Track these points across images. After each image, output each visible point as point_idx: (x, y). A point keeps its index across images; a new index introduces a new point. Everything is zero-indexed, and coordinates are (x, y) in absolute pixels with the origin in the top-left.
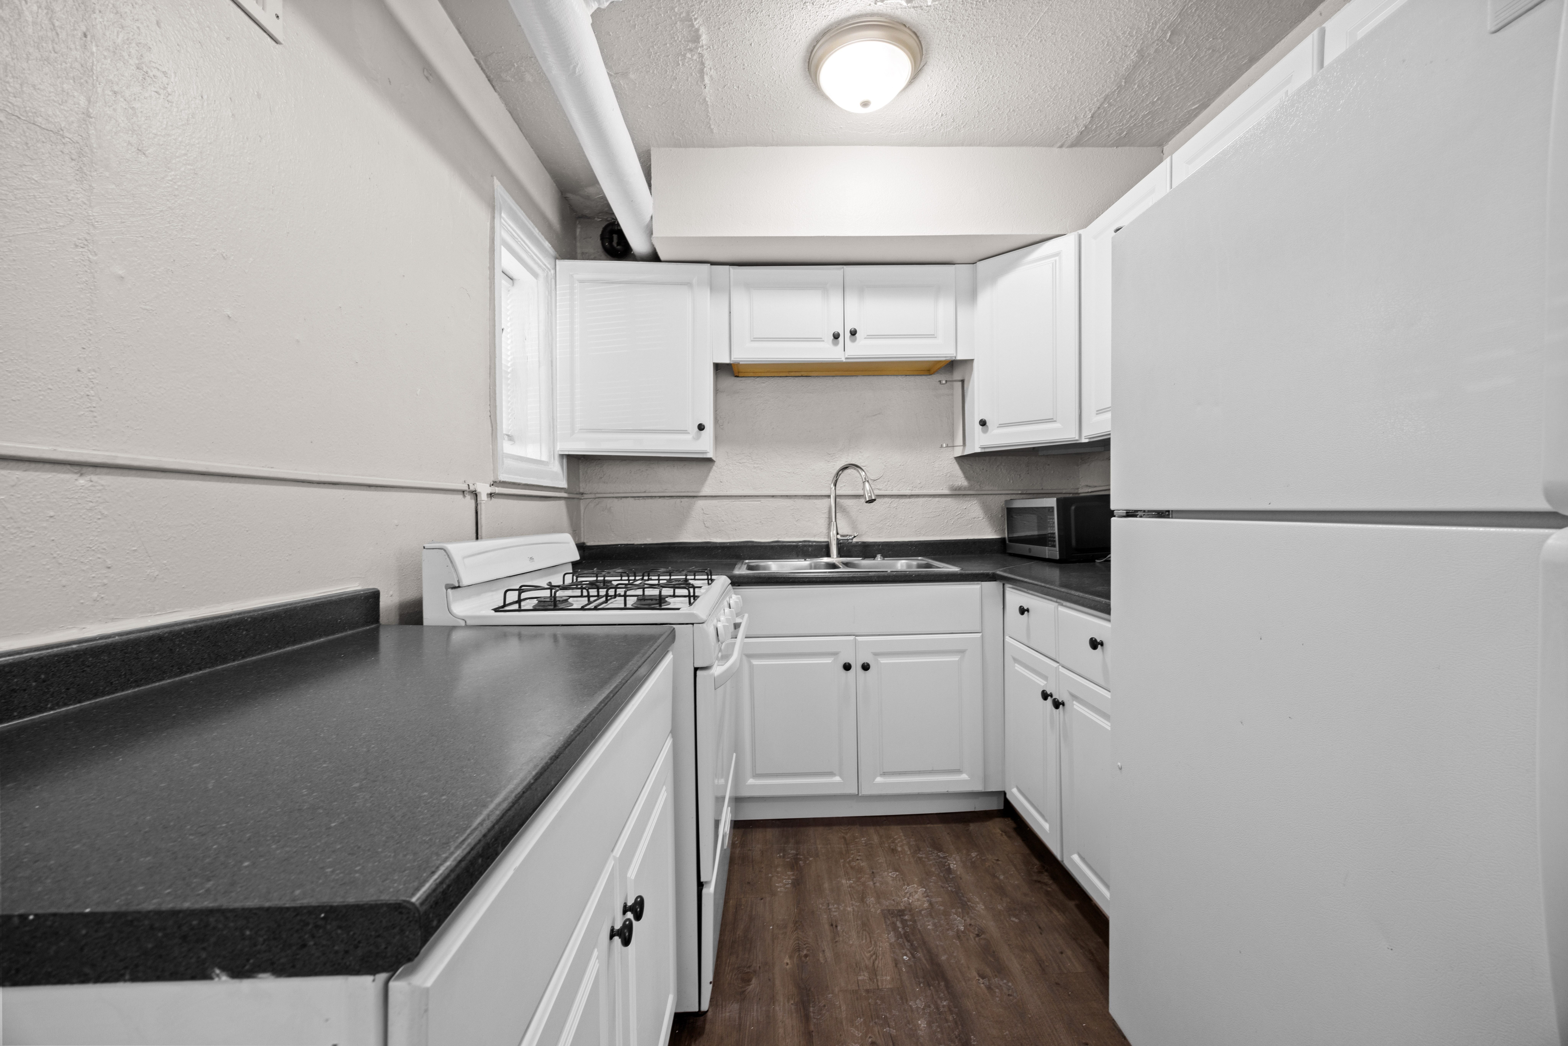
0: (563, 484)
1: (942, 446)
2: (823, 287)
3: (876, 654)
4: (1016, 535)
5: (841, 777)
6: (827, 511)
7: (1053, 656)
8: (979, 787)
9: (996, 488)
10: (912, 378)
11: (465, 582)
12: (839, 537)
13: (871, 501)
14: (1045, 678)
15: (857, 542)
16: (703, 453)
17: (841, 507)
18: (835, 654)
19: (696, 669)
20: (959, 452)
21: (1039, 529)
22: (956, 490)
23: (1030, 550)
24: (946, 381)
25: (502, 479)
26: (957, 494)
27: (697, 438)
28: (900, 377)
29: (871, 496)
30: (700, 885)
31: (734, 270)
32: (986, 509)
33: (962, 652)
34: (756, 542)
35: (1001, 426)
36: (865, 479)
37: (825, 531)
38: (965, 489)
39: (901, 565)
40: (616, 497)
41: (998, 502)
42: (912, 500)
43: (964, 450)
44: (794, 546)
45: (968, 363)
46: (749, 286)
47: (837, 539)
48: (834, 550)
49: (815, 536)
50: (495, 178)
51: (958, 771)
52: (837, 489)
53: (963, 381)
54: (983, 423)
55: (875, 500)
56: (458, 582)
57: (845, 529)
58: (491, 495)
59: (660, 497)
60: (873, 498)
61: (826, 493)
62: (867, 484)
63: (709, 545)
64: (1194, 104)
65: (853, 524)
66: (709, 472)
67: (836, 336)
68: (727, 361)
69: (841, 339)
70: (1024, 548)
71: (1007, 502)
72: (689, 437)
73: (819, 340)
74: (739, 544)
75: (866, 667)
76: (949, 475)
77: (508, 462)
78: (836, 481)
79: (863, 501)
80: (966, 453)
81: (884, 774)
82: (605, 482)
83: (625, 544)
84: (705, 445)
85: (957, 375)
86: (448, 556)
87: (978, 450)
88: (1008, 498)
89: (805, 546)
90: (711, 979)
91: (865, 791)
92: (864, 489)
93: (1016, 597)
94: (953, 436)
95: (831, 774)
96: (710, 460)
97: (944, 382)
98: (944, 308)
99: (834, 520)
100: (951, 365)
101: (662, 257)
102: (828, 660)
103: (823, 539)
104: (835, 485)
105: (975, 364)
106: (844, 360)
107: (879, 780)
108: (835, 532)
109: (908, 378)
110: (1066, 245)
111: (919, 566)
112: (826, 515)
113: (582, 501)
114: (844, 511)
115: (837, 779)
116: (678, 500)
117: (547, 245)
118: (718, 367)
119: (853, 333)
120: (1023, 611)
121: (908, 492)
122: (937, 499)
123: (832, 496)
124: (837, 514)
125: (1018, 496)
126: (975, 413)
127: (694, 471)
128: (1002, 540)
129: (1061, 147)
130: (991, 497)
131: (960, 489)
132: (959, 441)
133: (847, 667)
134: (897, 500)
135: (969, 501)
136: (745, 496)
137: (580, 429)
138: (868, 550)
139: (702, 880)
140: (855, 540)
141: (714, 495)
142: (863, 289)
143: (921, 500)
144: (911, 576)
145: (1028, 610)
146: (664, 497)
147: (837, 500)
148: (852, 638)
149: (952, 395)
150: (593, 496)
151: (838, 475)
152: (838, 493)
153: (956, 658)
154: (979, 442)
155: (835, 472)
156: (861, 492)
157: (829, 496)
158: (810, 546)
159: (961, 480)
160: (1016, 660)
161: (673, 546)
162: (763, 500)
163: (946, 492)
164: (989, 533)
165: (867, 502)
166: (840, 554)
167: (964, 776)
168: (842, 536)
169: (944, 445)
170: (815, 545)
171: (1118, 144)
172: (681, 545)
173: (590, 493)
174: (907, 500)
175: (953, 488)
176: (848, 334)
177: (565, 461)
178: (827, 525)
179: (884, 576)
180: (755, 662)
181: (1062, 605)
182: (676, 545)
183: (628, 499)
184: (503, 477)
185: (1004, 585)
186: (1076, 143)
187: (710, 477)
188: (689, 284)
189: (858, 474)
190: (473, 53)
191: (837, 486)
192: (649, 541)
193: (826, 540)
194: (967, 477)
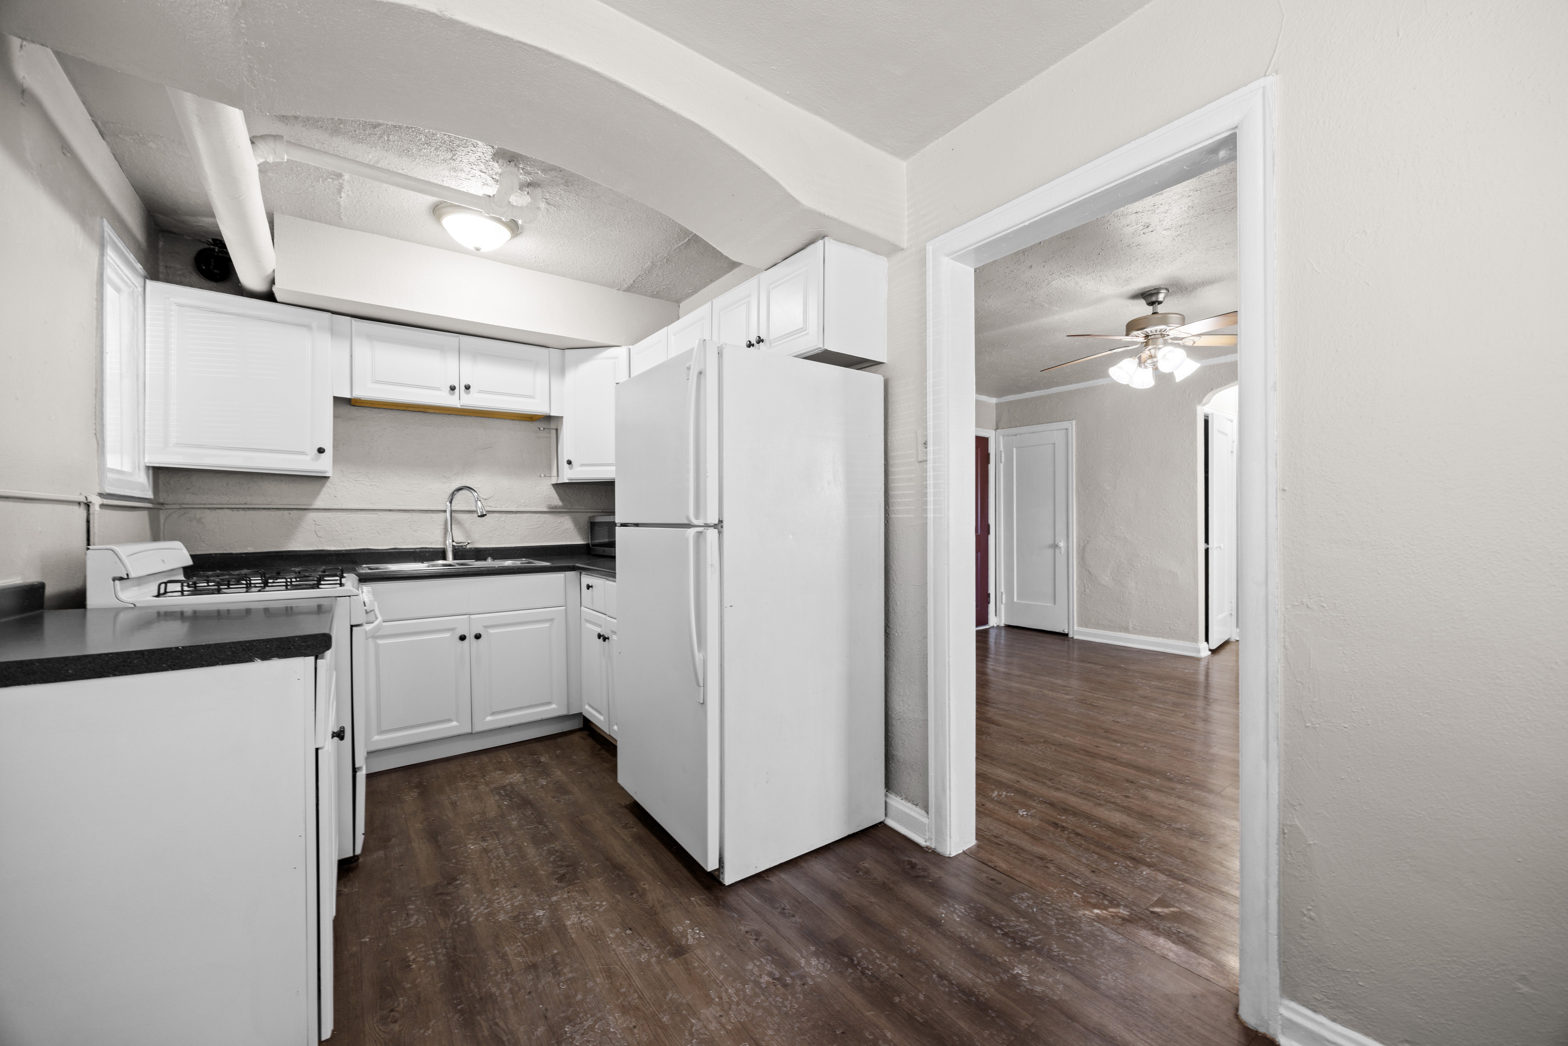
0: (149, 495)
1: (541, 476)
2: (442, 349)
3: (486, 627)
4: (597, 541)
5: (457, 722)
6: (443, 523)
7: (603, 612)
8: (564, 712)
9: (583, 508)
10: (518, 422)
11: (133, 575)
12: (454, 544)
13: (483, 516)
14: (600, 626)
15: (470, 548)
16: (322, 472)
17: (456, 519)
18: (452, 630)
19: (352, 626)
20: (554, 481)
21: (609, 538)
22: (553, 508)
23: (604, 551)
24: (544, 429)
25: (108, 491)
26: (553, 511)
27: (317, 459)
28: (507, 421)
29: (483, 512)
30: (355, 770)
31: (356, 323)
32: (576, 523)
33: (551, 620)
34: (373, 550)
35: (582, 465)
36: (478, 498)
37: (441, 539)
38: (560, 507)
39: (508, 563)
40: (209, 508)
41: (584, 518)
42: (518, 515)
43: (557, 479)
44: (412, 552)
45: (559, 419)
46: (370, 337)
47: (453, 545)
48: (450, 555)
49: (431, 544)
50: (105, 220)
51: (550, 703)
52: (452, 505)
53: (557, 430)
54: (569, 462)
55: (486, 515)
56: (127, 575)
57: (459, 537)
58: (102, 506)
59: (264, 509)
60: (484, 513)
61: (443, 508)
62: (479, 502)
63: (323, 553)
64: (689, 290)
65: (467, 533)
66: (322, 488)
67: (453, 388)
68: (348, 396)
69: (457, 390)
70: (600, 550)
71: (590, 517)
72: (308, 458)
73: (438, 389)
74: (356, 552)
75: (478, 637)
76: (547, 497)
77: (110, 475)
78: (452, 499)
79: (476, 515)
80: (559, 482)
81: (493, 714)
82: (193, 494)
83: (220, 554)
84: (324, 465)
85: (553, 426)
86: (116, 554)
87: (567, 481)
88: (591, 515)
89: (422, 552)
90: (363, 832)
91: (478, 728)
92: (476, 506)
93: (586, 579)
94: (550, 468)
95: (450, 720)
96: (327, 478)
97: (542, 429)
98: (541, 378)
99: (450, 531)
100: (548, 418)
101: (278, 298)
102: (447, 635)
103: (439, 546)
104: (451, 503)
105: (564, 419)
106: (459, 407)
107: (489, 718)
108: (451, 541)
109: (514, 422)
110: (622, 352)
111: (522, 563)
112: (442, 527)
113: (161, 511)
114: (459, 523)
115: (455, 723)
116: (286, 512)
117: (139, 267)
118: (337, 400)
119: (467, 388)
120: (589, 587)
121: (514, 509)
122: (538, 515)
123: (448, 511)
124: (453, 526)
125: (599, 514)
126: (565, 456)
127: (307, 487)
128: (588, 545)
129: (619, 290)
130: (580, 514)
131: (556, 507)
132: (554, 473)
133: (463, 638)
134: (505, 515)
135: (563, 516)
136: (362, 510)
137: (176, 444)
138: (480, 554)
139: (357, 766)
140: (468, 546)
141: (327, 508)
142: (476, 355)
143: (525, 515)
144: (514, 569)
145: (592, 587)
146: (269, 509)
147: (453, 514)
148: (467, 616)
149: (550, 437)
150: (178, 506)
151: (453, 494)
152: (453, 508)
153: (547, 625)
154: (568, 475)
155: (451, 491)
156: (474, 509)
157: (445, 511)
158: (427, 552)
159: (557, 502)
160: (587, 621)
161: (280, 554)
162: (380, 513)
163: (545, 509)
164: (577, 540)
165: (479, 516)
166: (455, 558)
167: (554, 706)
168: (457, 543)
169: (542, 476)
170: (432, 551)
171: (653, 296)
172: (290, 554)
173: (174, 504)
174: (514, 515)
175: (550, 507)
176: (463, 388)
177: (151, 472)
178: (443, 535)
179: (493, 570)
180: (380, 642)
181: (608, 580)
182: (284, 554)
183: (224, 510)
184: (109, 490)
185: (581, 573)
186: (628, 290)
187: (322, 492)
188: (308, 327)
189: (472, 495)
190: (91, 116)
191: (453, 503)
192: (250, 550)
193: (442, 546)
194: (561, 499)
